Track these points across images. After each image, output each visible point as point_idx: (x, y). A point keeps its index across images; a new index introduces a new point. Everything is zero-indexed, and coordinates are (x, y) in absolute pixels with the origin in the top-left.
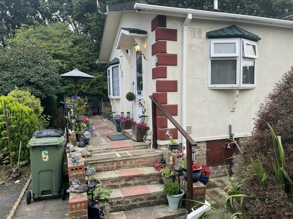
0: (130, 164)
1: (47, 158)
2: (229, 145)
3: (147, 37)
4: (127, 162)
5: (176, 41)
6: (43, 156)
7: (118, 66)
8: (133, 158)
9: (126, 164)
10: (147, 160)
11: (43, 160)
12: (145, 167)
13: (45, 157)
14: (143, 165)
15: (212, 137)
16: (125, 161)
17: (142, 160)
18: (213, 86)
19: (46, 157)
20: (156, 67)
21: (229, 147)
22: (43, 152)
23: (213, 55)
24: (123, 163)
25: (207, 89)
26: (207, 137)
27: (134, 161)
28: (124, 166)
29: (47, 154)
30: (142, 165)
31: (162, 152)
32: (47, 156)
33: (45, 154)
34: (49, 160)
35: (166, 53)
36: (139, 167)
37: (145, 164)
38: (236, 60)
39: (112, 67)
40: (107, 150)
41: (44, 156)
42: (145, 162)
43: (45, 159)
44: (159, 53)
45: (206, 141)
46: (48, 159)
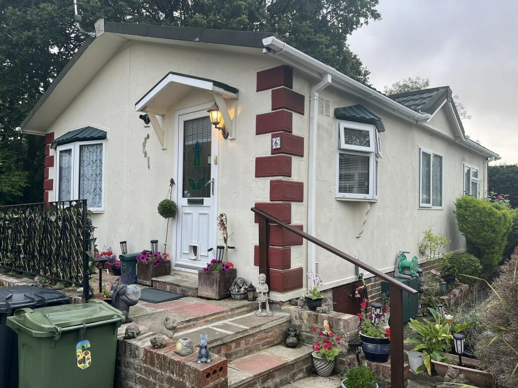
0: (246, 347)
1: (88, 359)
2: (357, 292)
3: (237, 99)
4: (241, 342)
5: (302, 116)
6: (79, 356)
7: (102, 144)
8: (251, 332)
9: (240, 347)
10: (270, 334)
11: (79, 366)
12: (268, 348)
13: (84, 357)
14: (265, 345)
15: (339, 280)
16: (238, 341)
17: (263, 335)
18: (342, 195)
19: (86, 357)
20: (270, 155)
21: (358, 296)
22: (79, 345)
23: (344, 146)
24: (236, 345)
25: (334, 201)
26: (333, 282)
27: (251, 339)
28: (236, 353)
29: (88, 349)
30: (263, 345)
31: (288, 314)
32: (89, 356)
33: (83, 349)
34: (91, 364)
35: (291, 132)
36: (258, 350)
37: (268, 343)
38: (368, 158)
39: (81, 146)
40: (188, 324)
41: (80, 354)
42: (266, 338)
43: (84, 363)
44: (282, 132)
45: (333, 289)
46: (89, 364)
